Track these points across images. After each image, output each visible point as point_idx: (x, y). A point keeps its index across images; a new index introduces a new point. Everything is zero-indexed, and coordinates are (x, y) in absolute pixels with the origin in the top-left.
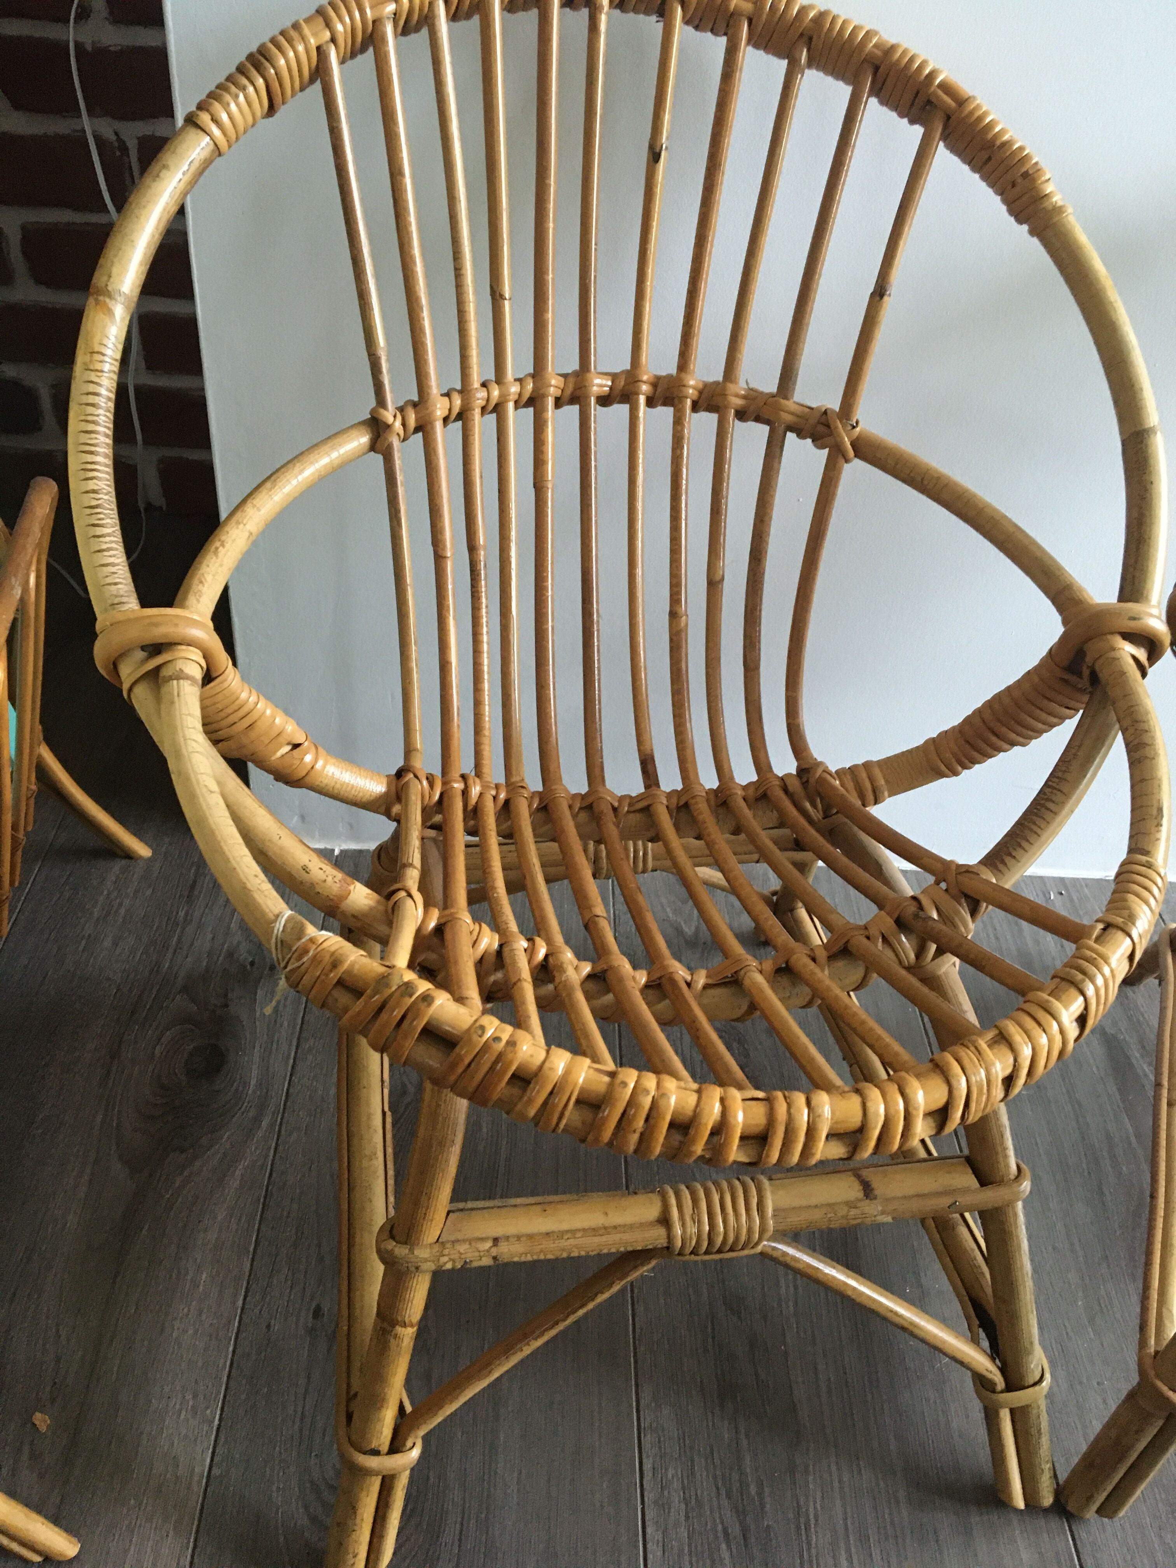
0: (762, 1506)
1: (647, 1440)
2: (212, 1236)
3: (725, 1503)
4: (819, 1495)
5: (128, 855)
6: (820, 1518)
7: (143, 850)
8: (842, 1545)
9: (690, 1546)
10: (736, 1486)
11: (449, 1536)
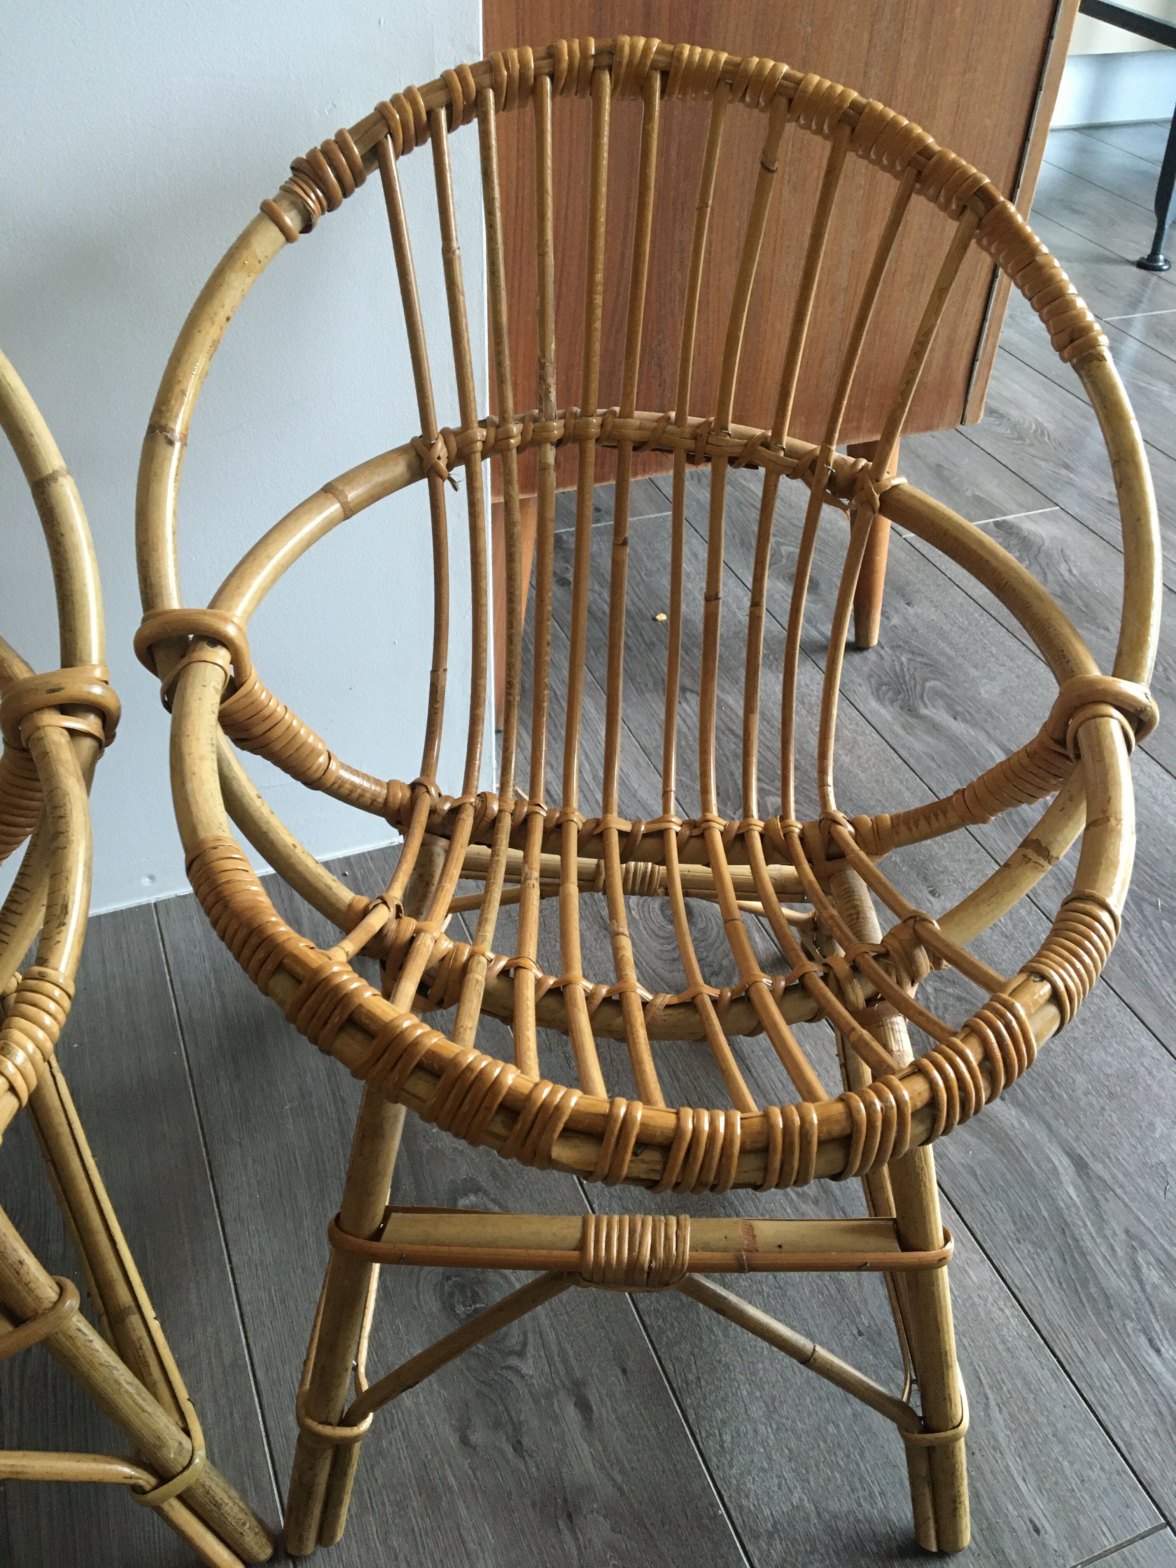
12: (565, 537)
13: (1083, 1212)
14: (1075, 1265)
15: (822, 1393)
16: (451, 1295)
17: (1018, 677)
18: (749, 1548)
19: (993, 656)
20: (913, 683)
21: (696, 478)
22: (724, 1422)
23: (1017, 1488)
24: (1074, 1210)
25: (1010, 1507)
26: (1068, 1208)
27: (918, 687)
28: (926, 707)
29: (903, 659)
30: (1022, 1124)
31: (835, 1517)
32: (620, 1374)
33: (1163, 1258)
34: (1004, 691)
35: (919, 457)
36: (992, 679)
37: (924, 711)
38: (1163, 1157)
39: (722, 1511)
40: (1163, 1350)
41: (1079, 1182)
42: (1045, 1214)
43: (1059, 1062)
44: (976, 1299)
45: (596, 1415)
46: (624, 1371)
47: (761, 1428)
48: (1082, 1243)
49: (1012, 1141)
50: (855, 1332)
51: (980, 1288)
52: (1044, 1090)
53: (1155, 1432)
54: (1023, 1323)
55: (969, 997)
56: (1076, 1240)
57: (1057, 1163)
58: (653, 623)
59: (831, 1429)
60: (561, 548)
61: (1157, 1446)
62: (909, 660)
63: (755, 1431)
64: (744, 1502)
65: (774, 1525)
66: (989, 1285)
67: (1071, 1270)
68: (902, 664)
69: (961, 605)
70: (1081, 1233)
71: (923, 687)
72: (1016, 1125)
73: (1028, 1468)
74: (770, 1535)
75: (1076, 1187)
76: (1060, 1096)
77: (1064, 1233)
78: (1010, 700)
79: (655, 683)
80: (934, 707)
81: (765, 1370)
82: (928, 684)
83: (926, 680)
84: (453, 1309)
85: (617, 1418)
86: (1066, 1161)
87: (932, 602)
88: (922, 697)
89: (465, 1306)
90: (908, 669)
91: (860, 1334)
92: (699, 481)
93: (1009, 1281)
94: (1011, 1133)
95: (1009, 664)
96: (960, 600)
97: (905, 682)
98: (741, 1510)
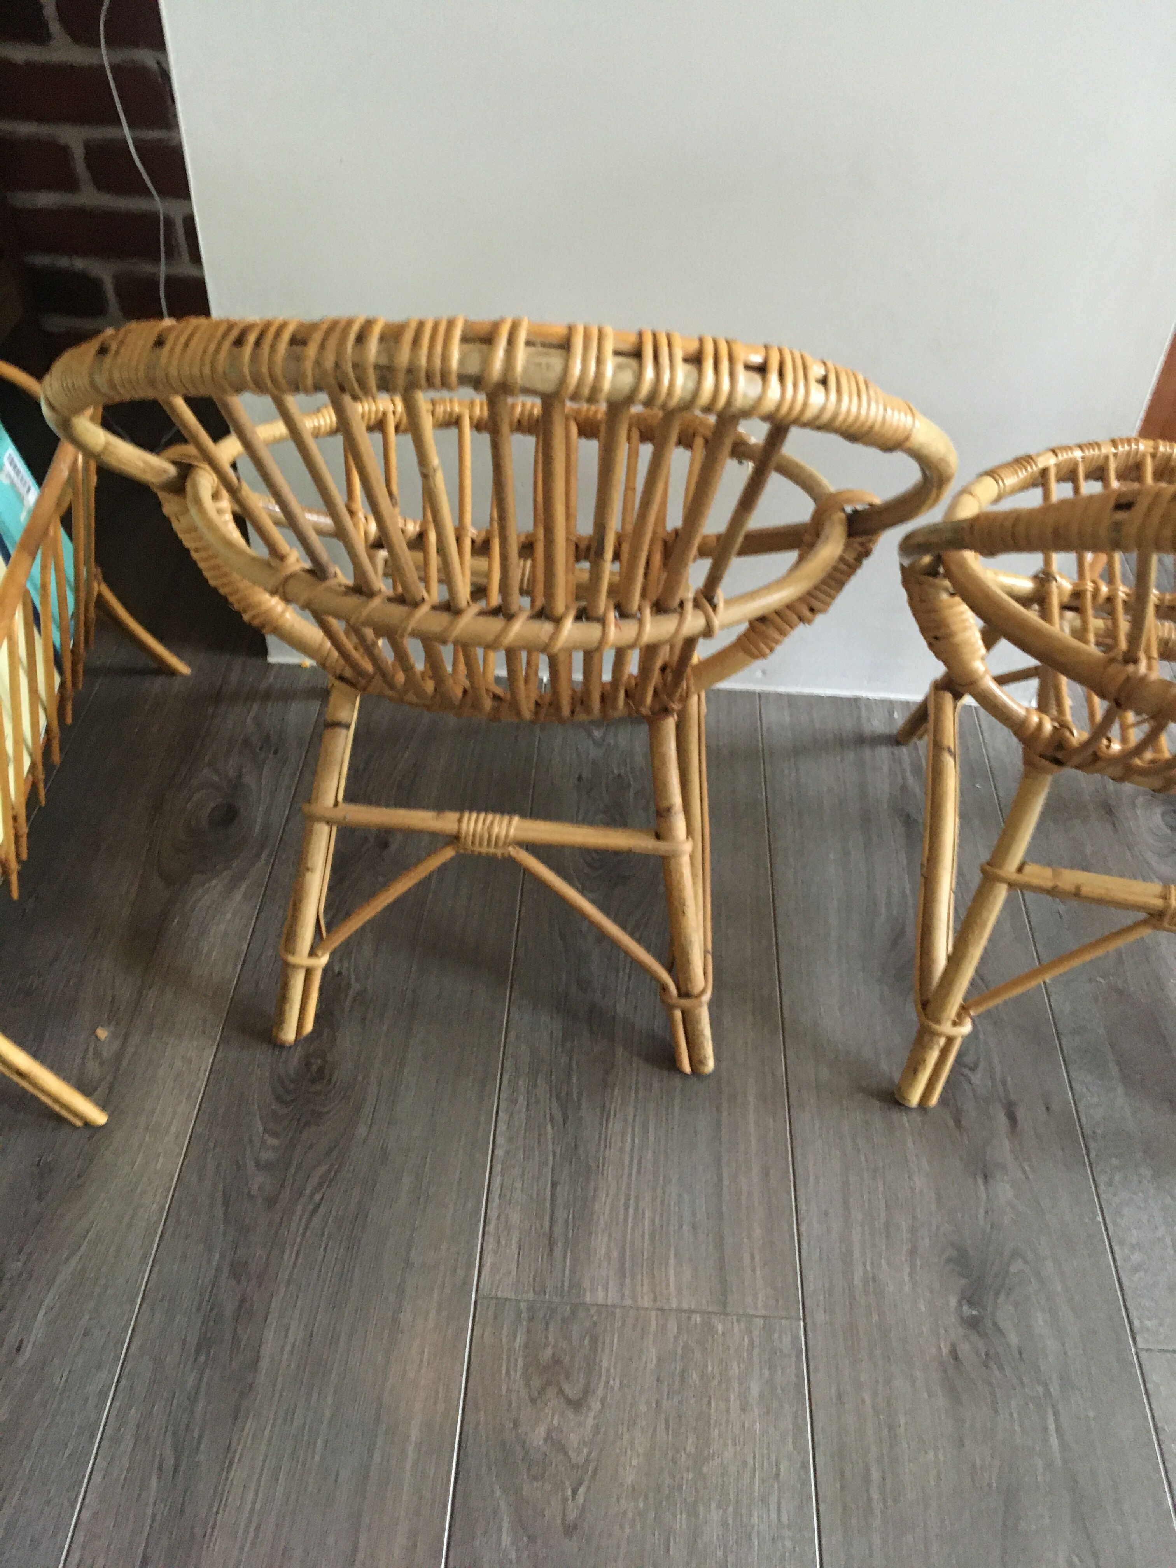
0: (580, 1105)
1: (508, 1064)
2: (222, 927)
3: (554, 1100)
4: (619, 1101)
5: (172, 673)
6: (618, 1113)
7: (183, 669)
8: (630, 1129)
9: (526, 1125)
10: (563, 1094)
11: (367, 1109)
18: (1115, 1248)
32: (1044, 1109)
39: (1100, 1219)
45: (1020, 1126)
46: (1048, 1109)
74: (1133, 1247)
85: (1036, 1134)
98: (1115, 1223)
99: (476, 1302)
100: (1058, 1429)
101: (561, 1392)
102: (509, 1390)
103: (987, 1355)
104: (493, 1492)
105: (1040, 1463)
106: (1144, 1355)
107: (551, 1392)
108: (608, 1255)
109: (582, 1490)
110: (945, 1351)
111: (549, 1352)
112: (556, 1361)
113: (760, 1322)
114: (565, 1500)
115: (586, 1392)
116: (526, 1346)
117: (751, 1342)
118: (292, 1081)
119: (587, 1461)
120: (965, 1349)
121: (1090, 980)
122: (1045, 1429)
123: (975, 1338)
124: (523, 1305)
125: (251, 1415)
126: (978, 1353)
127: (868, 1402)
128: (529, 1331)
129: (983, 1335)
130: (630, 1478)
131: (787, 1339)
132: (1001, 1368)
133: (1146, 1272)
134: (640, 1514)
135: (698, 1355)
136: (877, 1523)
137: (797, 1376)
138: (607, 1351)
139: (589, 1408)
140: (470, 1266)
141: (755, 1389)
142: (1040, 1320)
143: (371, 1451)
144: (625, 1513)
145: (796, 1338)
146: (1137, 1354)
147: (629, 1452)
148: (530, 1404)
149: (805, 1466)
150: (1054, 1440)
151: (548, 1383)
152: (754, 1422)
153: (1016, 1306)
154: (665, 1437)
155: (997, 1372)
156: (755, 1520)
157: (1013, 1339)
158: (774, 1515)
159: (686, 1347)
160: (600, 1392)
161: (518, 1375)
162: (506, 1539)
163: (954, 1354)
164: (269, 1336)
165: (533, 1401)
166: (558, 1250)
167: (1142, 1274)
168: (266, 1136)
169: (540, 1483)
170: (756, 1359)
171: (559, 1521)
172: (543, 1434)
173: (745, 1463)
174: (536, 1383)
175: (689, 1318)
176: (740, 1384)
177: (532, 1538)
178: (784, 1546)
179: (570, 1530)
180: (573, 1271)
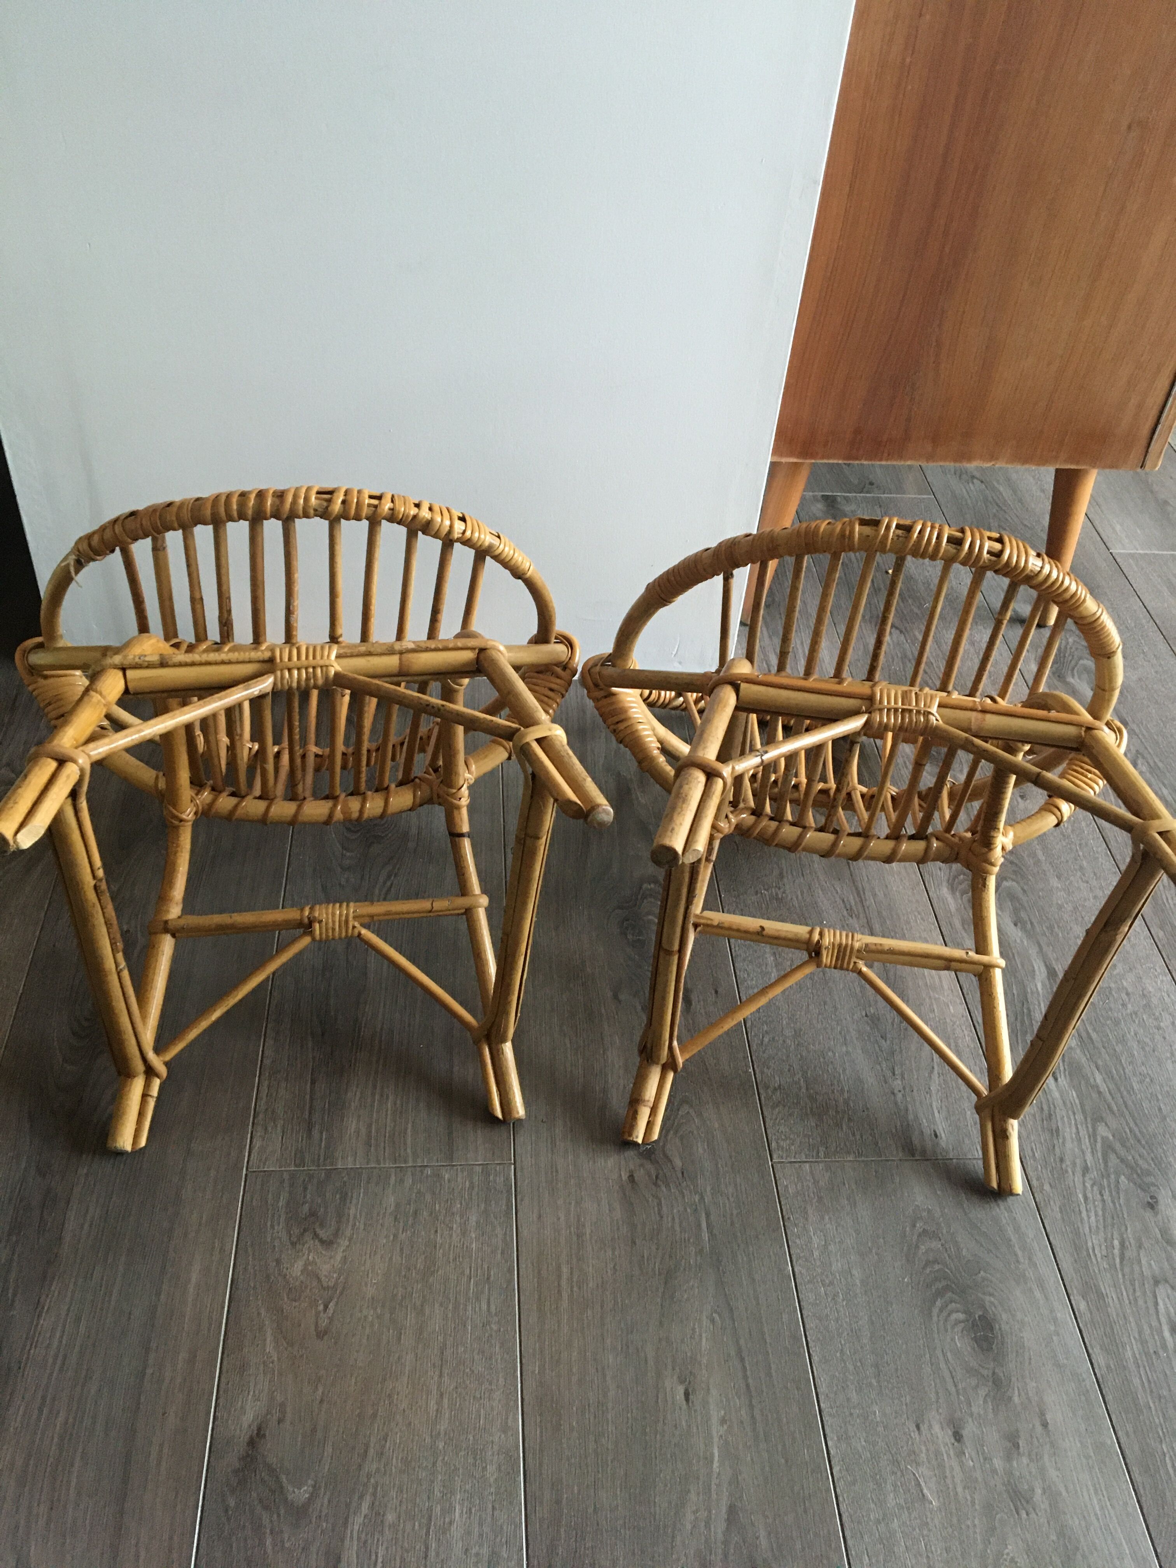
12: (839, 499)
13: (1041, 998)
14: (1023, 1022)
15: (831, 1037)
16: (627, 928)
17: (1156, 672)
18: (761, 1091)
19: (1144, 653)
20: (1070, 658)
21: (958, 473)
22: (767, 1032)
23: (933, 1114)
24: (1036, 995)
25: (924, 1121)
26: (1032, 993)
27: (1073, 663)
28: (1073, 676)
29: (1070, 640)
30: (1022, 941)
31: (817, 1093)
32: (713, 992)
33: (1084, 1035)
34: (1140, 679)
35: (1152, 492)
36: (1135, 669)
37: (1070, 679)
38: (1113, 985)
39: (751, 1070)
40: (1059, 1079)
41: (1047, 983)
42: (1015, 992)
43: (1066, 917)
44: (948, 1020)
45: (693, 1007)
46: (716, 992)
47: (788, 1041)
48: (1032, 1013)
49: (1011, 948)
50: (864, 1014)
51: (953, 1016)
52: (1047, 928)
53: (1034, 1116)
54: (973, 1041)
55: (1020, 864)
56: (1029, 1010)
57: (1036, 968)
58: (885, 575)
59: (830, 1054)
60: (833, 507)
61: (1031, 1123)
62: (1074, 641)
63: (784, 1041)
64: (765, 1070)
65: (780, 1086)
66: (960, 1016)
67: (1019, 1025)
68: (1068, 643)
69: (1135, 611)
70: (1034, 1008)
71: (1077, 663)
72: (1018, 941)
73: (944, 1107)
74: (775, 1089)
75: (1043, 985)
76: (1058, 935)
77: (1023, 1005)
78: (1141, 686)
79: (871, 617)
80: (1080, 678)
81: (800, 1015)
82: (1081, 662)
83: (1080, 658)
84: (626, 935)
85: (706, 1013)
86: (1043, 969)
87: (1112, 604)
88: (1073, 669)
89: (633, 935)
90: (1071, 648)
91: (866, 1015)
92: (960, 476)
93: (974, 1019)
94: (1012, 945)
95: (1155, 661)
96: (1135, 608)
97: (1065, 656)
98: (762, 1073)
99: (246, 1175)
100: (709, 1225)
101: (316, 1236)
102: (273, 1239)
103: (657, 1177)
104: (259, 1314)
105: (692, 1249)
106: (776, 1166)
107: (308, 1237)
108: (358, 1132)
109: (331, 1305)
110: (625, 1177)
111: (306, 1207)
112: (313, 1214)
113: (478, 1169)
114: (318, 1314)
115: (336, 1234)
116: (288, 1203)
117: (472, 1187)
118: (87, 1020)
119: (336, 1284)
120: (639, 1175)
121: (757, 893)
122: (699, 1226)
123: (649, 1166)
124: (286, 1176)
125: (57, 1278)
126: (650, 1176)
127: (563, 1218)
128: (290, 1193)
129: (655, 1162)
130: (370, 1291)
131: (500, 1180)
132: (667, 1186)
133: (784, 1106)
134: (378, 1317)
135: (428, 1197)
136: (565, 1303)
137: (507, 1205)
138: (354, 1201)
139: (339, 1244)
140: (241, 1151)
141: (473, 1219)
142: (700, 1149)
143: (158, 1294)
144: (366, 1317)
145: (508, 1179)
146: (772, 1166)
147: (370, 1275)
148: (290, 1247)
149: (510, 1271)
150: (706, 1236)
151: (305, 1230)
152: (471, 1243)
153: (682, 1138)
154: (400, 1259)
155: (664, 1189)
156: (469, 1312)
157: (678, 1163)
158: (484, 1307)
159: (419, 1192)
160: (348, 1233)
161: (281, 1227)
162: (269, 1347)
163: (631, 1177)
164: (71, 1215)
165: (294, 1244)
166: (316, 1133)
167: (781, 1107)
168: (65, 1065)
169: (297, 1304)
170: (474, 1197)
171: (313, 1328)
172: (300, 1268)
173: (463, 1273)
174: (296, 1231)
175: (422, 1172)
176: (461, 1217)
177: (291, 1344)
178: (491, 1329)
179: (321, 1335)
180: (327, 1147)
